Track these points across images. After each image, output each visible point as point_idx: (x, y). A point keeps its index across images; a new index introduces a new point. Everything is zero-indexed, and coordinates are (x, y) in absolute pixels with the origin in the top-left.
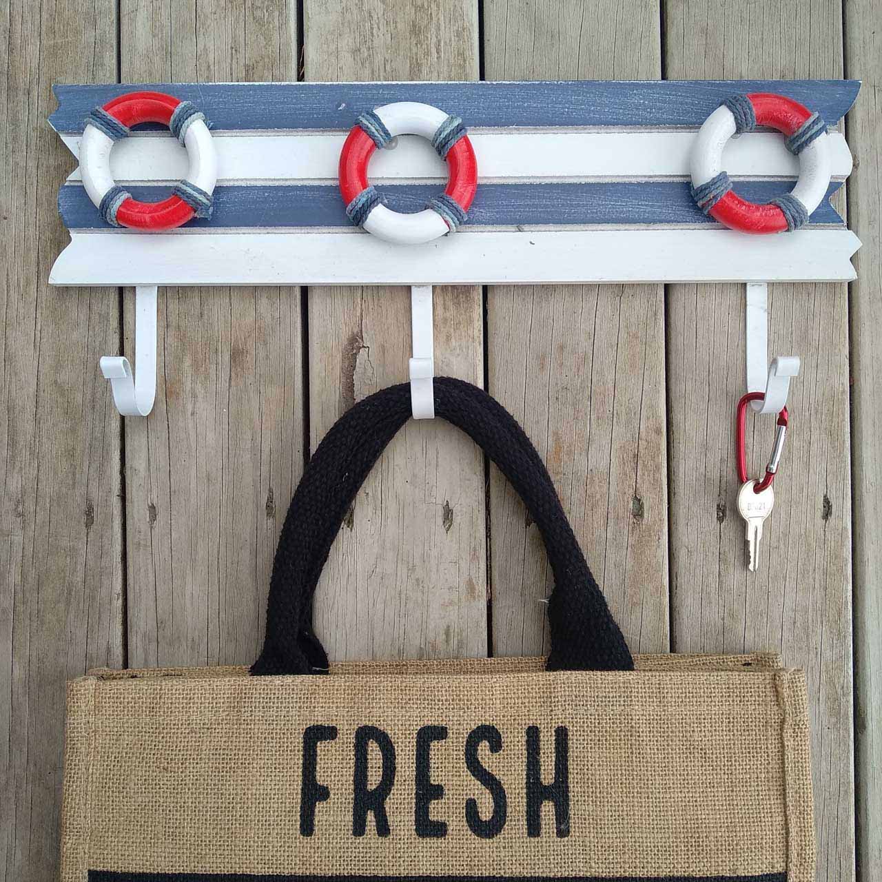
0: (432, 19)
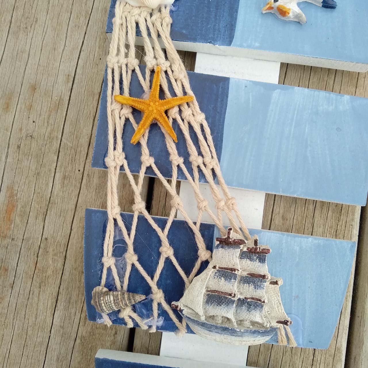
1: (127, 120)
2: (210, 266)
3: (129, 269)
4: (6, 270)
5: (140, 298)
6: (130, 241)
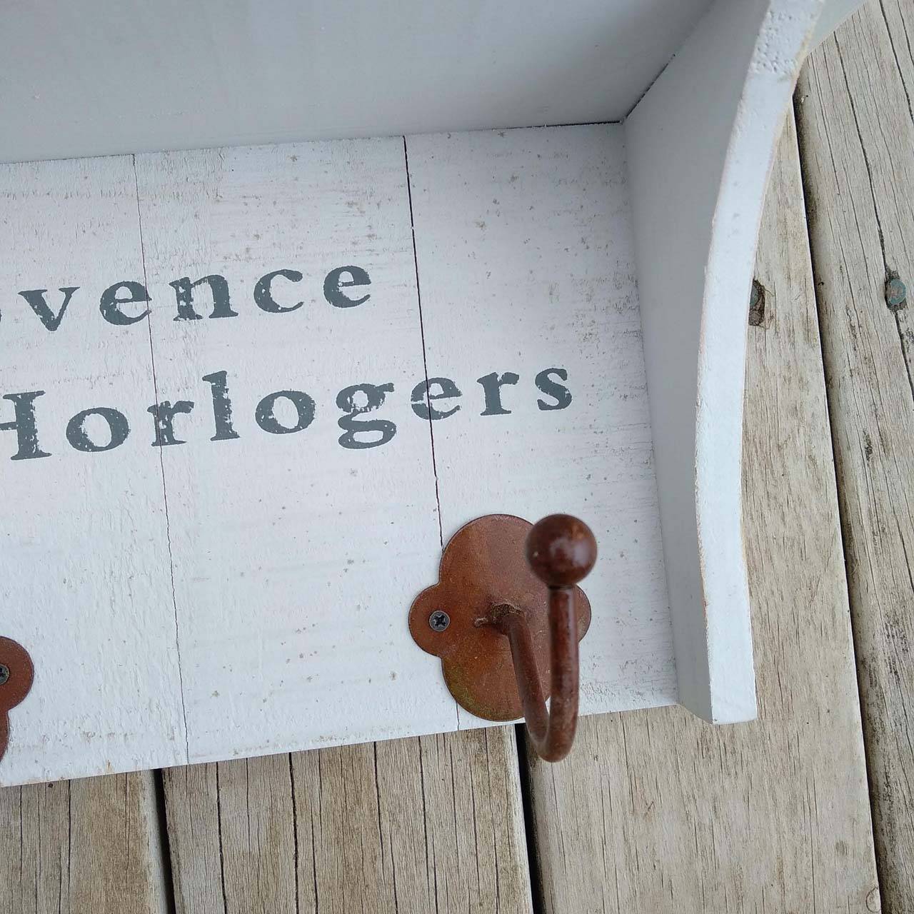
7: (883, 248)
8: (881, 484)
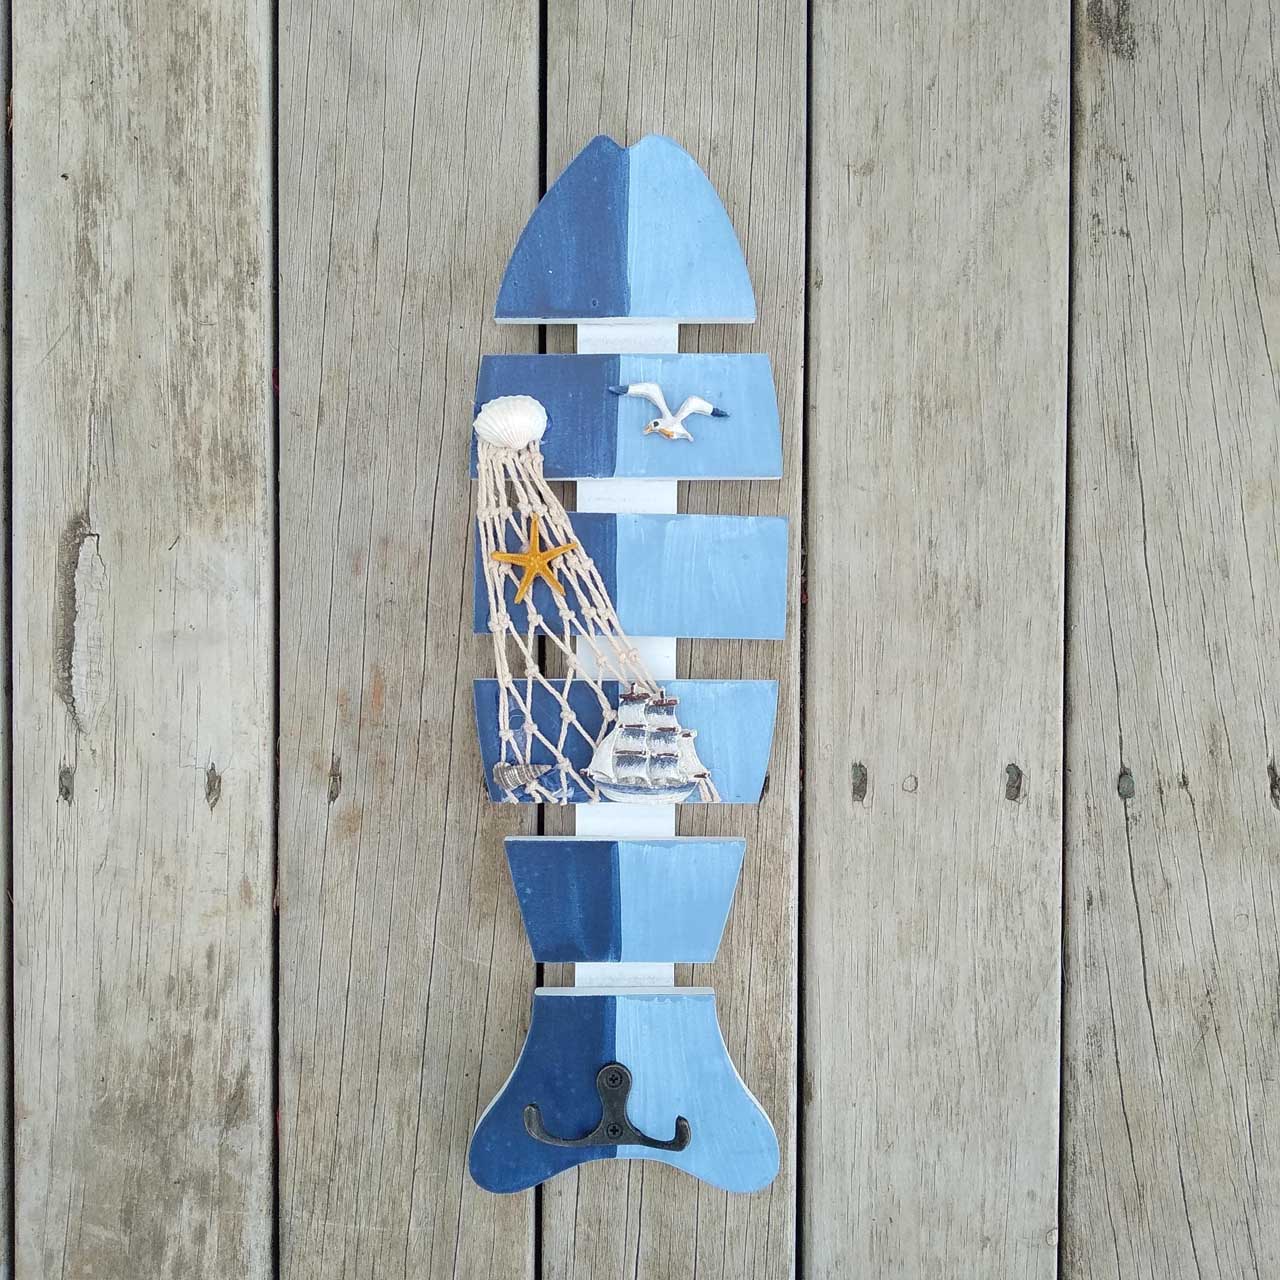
0: (199, 53)
1: (507, 576)
2: (617, 726)
3: (529, 740)
4: (383, 764)
5: (546, 768)
6: (526, 710)
7: (1121, 749)
8: (1096, 928)
